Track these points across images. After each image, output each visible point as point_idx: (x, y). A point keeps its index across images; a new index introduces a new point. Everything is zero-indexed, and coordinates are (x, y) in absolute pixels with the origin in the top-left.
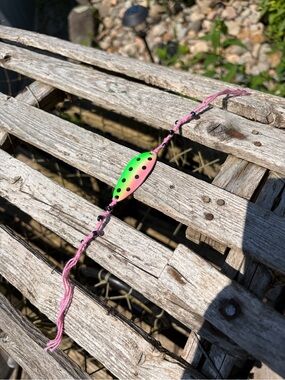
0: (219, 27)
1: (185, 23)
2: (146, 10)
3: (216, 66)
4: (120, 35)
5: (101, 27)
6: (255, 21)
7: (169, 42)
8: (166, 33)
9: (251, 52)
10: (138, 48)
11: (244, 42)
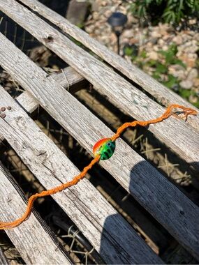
0: (173, 49)
4: (101, 27)
6: (193, 51)
8: (132, 37)
11: (183, 62)
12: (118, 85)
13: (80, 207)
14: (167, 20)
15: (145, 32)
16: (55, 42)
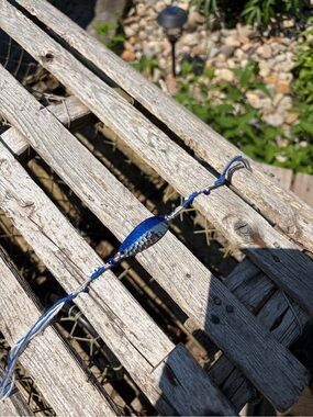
0: (253, 67)
1: (219, 43)
2: (185, 14)
3: (236, 102)
4: (149, 28)
5: (132, 11)
6: (287, 69)
7: (196, 57)
8: (196, 45)
9: (272, 99)
10: (163, 50)
11: (268, 87)
14: (249, 21)
16: (55, 61)
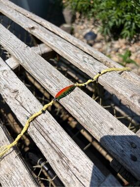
8: (101, 48)
9: (138, 69)
12: (74, 52)
13: (36, 126)
14: (124, 36)
15: (109, 44)
16: (36, 29)
